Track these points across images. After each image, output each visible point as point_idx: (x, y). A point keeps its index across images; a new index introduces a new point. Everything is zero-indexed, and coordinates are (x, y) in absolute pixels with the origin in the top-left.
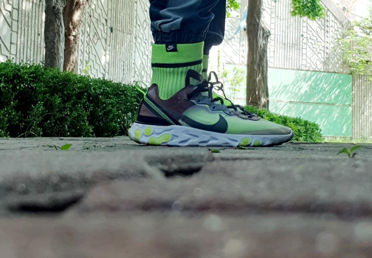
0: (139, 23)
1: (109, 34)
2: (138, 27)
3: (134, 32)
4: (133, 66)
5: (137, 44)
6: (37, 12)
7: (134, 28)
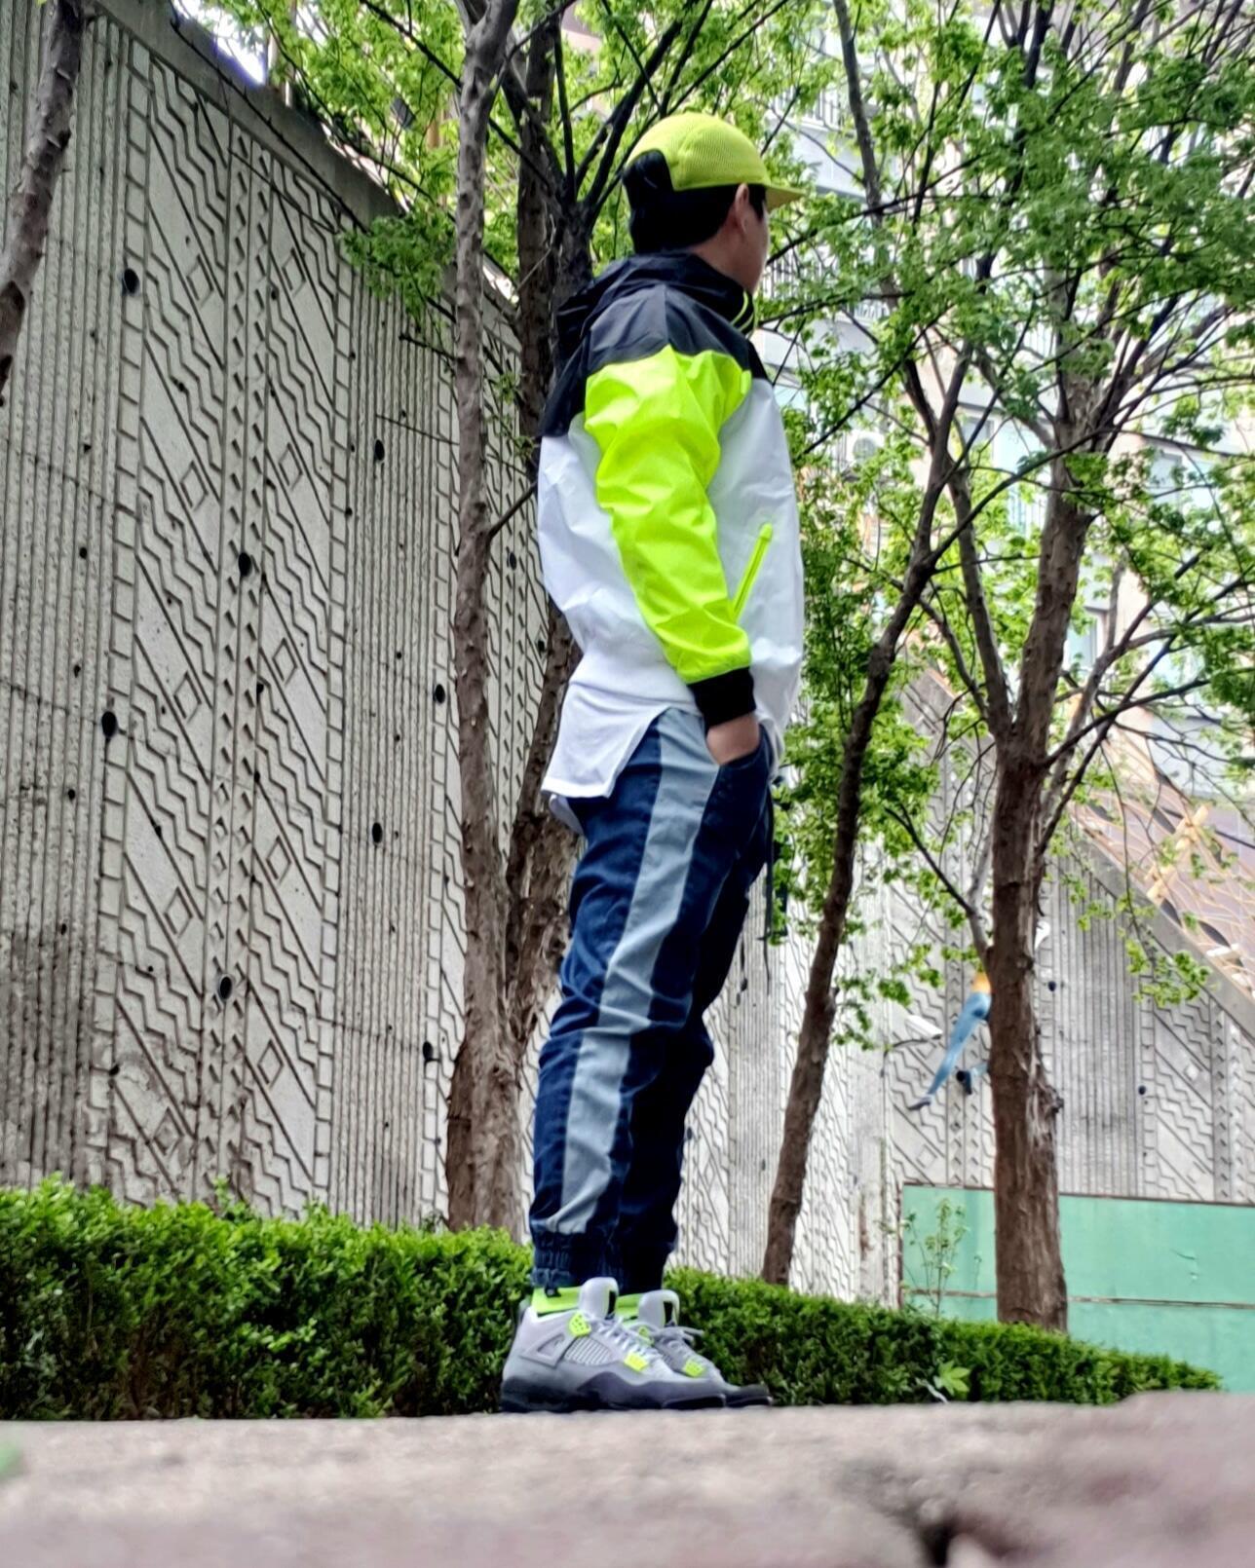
6: (381, 1059)
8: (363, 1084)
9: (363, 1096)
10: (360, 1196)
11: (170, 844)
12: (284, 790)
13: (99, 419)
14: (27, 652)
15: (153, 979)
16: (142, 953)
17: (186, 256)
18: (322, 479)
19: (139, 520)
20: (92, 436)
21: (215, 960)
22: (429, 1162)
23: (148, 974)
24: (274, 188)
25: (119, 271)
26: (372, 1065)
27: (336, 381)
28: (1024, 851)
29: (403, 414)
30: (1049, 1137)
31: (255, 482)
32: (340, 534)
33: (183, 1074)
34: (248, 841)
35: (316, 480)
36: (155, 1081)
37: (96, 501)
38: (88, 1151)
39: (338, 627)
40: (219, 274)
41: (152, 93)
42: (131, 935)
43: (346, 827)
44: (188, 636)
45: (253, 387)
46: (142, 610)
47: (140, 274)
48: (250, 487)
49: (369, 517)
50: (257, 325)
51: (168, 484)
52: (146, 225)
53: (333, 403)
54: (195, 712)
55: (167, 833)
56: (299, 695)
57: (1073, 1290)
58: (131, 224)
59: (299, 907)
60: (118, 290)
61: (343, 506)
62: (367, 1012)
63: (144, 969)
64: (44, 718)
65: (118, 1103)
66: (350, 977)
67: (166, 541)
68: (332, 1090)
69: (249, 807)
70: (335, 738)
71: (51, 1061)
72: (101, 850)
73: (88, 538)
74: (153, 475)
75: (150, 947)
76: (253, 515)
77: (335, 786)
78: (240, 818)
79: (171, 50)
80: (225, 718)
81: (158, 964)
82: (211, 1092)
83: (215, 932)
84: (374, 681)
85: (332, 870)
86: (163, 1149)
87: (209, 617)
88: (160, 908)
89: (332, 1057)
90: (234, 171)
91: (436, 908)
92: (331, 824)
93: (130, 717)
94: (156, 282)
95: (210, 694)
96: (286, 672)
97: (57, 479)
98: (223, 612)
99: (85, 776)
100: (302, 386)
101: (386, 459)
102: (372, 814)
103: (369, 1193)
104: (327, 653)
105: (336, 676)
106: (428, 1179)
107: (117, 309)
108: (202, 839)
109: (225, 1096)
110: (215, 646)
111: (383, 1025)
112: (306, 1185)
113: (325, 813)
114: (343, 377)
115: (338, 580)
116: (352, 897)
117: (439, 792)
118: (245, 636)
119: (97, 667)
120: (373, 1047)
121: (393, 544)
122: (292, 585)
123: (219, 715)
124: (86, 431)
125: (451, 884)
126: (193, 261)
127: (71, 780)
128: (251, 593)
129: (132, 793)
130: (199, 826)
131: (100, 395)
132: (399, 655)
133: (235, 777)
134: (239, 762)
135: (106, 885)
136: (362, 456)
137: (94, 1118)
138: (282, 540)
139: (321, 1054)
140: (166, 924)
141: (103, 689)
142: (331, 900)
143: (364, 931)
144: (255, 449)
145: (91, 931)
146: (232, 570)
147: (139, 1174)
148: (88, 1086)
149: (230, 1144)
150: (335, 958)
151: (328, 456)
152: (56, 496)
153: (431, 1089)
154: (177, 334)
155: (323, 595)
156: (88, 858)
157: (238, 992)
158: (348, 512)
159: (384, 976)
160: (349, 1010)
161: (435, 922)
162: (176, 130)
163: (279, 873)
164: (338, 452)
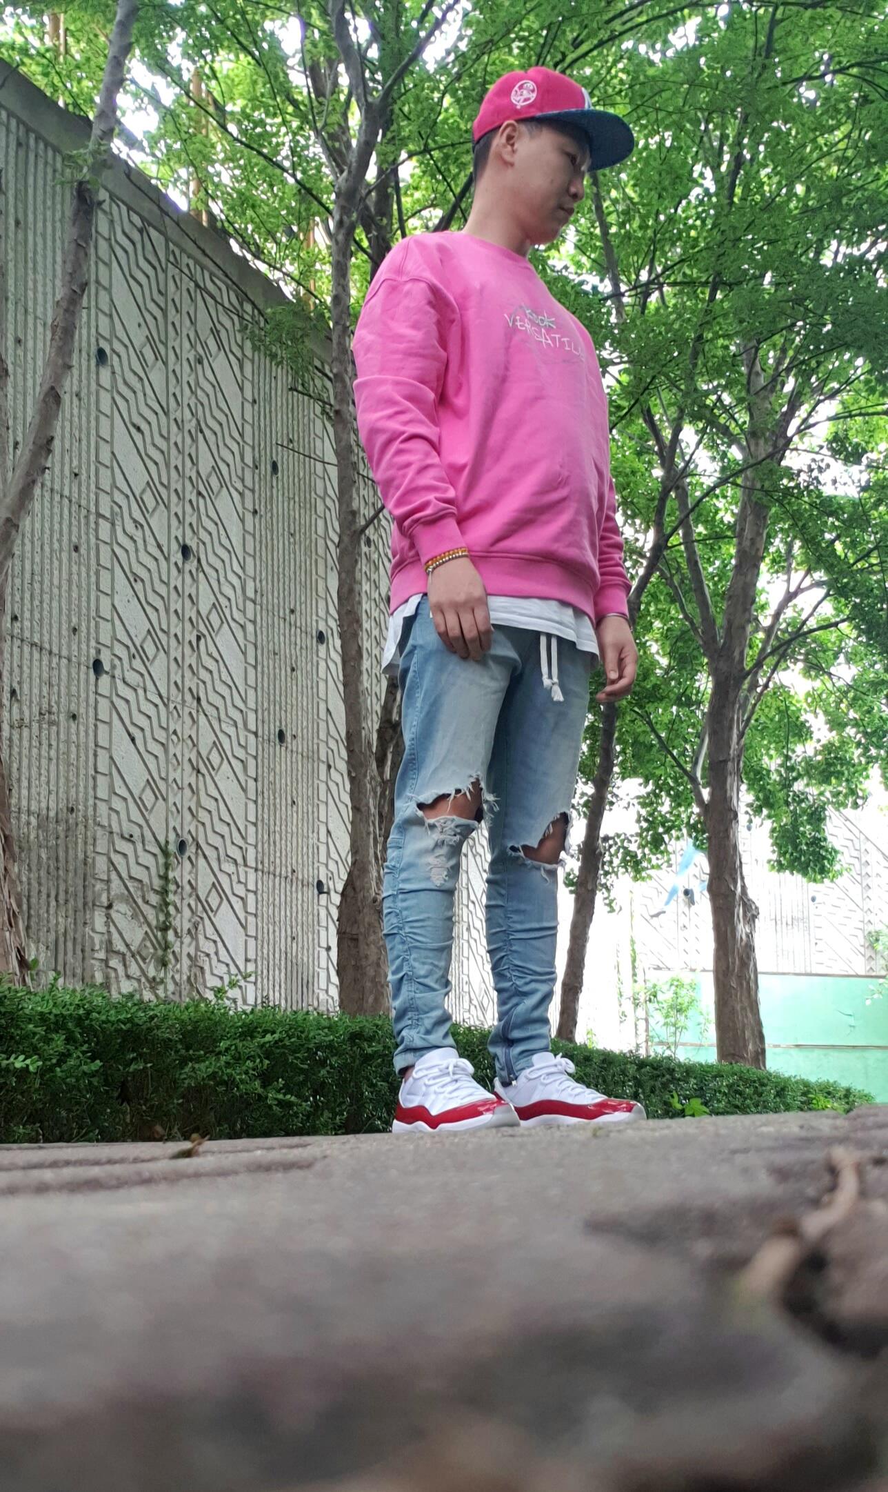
0: (472, 897)
2: (471, 906)
3: (465, 919)
4: (466, 988)
5: (472, 942)
6: (289, 893)
7: (465, 909)
8: (277, 910)
9: (277, 919)
10: (277, 988)
11: (142, 750)
12: (217, 709)
13: (84, 454)
14: (41, 620)
15: (133, 843)
16: (125, 824)
17: (139, 337)
18: (236, 490)
19: (113, 524)
20: (80, 467)
21: (174, 829)
22: (323, 964)
23: (130, 839)
24: (197, 286)
25: (94, 350)
26: (283, 898)
27: (244, 420)
28: (730, 738)
29: (291, 441)
30: (750, 936)
31: (191, 494)
32: (250, 528)
33: (155, 907)
34: (194, 745)
35: (232, 490)
36: (137, 914)
37: (84, 512)
38: (93, 962)
39: (250, 593)
40: (161, 348)
41: (112, 222)
42: (117, 813)
43: (260, 733)
44: (148, 603)
45: (187, 427)
46: (117, 587)
47: (108, 351)
48: (188, 497)
49: (269, 514)
50: (188, 383)
51: (132, 498)
52: (111, 316)
53: (242, 435)
54: (155, 657)
55: (139, 742)
56: (225, 642)
57: (769, 1041)
58: (101, 316)
59: (229, 788)
60: (93, 362)
61: (251, 508)
62: (278, 861)
63: (127, 836)
64: (54, 665)
65: (113, 929)
66: (266, 837)
67: (131, 538)
68: (256, 915)
69: (194, 721)
70: (251, 671)
71: (66, 901)
72: (95, 755)
73: (80, 537)
74: (122, 492)
75: (130, 821)
76: (191, 518)
77: (252, 704)
78: (187, 730)
79: (125, 191)
80: (176, 660)
81: (136, 832)
82: (175, 919)
83: (174, 809)
84: (276, 630)
85: (251, 763)
86: (144, 959)
87: (163, 590)
88: (136, 793)
89: (255, 893)
90: (170, 275)
91: (323, 787)
92: (250, 731)
93: (112, 662)
94: (119, 356)
95: (164, 643)
96: (216, 627)
97: (57, 498)
98: (172, 586)
99: (83, 705)
100: (221, 425)
101: (280, 474)
102: (278, 723)
104: (244, 612)
105: (250, 627)
106: (323, 975)
107: (93, 376)
108: (163, 744)
109: (185, 922)
110: (167, 611)
111: (290, 869)
112: (242, 982)
113: (245, 722)
114: (248, 417)
115: (249, 560)
116: (266, 781)
117: (322, 706)
118: (187, 601)
119: (88, 629)
120: (283, 885)
121: (286, 534)
122: (219, 565)
123: (172, 658)
124: (75, 463)
125: (332, 770)
126: (144, 339)
127: (73, 707)
128: (191, 572)
129: (115, 716)
131: (84, 437)
132: (292, 611)
133: (184, 701)
134: (186, 690)
135: (100, 778)
136: (264, 472)
137: (97, 938)
138: (210, 534)
139: (248, 890)
140: (140, 804)
141: (93, 643)
142: (251, 783)
143: (275, 805)
144: (190, 471)
145: (90, 810)
146: (177, 557)
147: (128, 976)
148: (92, 918)
149: (189, 955)
150: (255, 824)
151: (240, 473)
152: (56, 510)
153: (323, 913)
154: (135, 392)
155: (240, 572)
156: (87, 761)
157: (191, 850)
158: (255, 512)
159: (289, 836)
160: (266, 861)
161: (322, 797)
162: (130, 248)
163: (216, 766)
164: (247, 470)
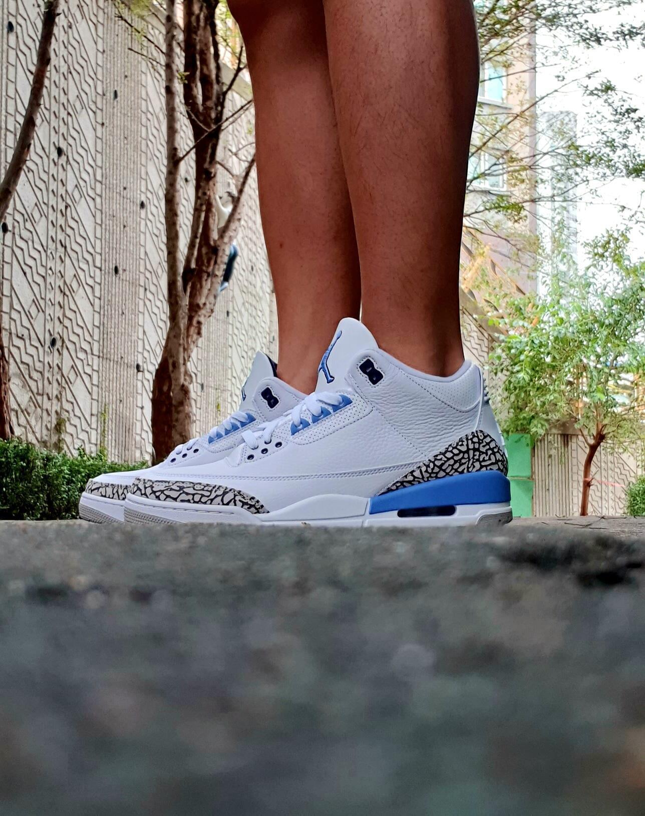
1: (199, 394)
2: (233, 380)
6: (118, 372)
8: (111, 383)
9: (111, 388)
10: (110, 433)
11: (31, 281)
12: (77, 253)
15: (24, 340)
16: (19, 328)
18: (92, 110)
19: (15, 135)
21: (49, 331)
22: (139, 418)
23: (21, 338)
25: (6, 23)
26: (115, 375)
27: (97, 64)
29: (126, 77)
31: (63, 114)
33: (36, 381)
34: (62, 277)
35: (89, 111)
36: (26, 384)
39: (99, 178)
42: (15, 321)
43: (103, 268)
44: (36, 186)
45: (62, 70)
47: (14, 24)
48: (61, 116)
49: (112, 125)
50: (63, 42)
52: (16, 1)
53: (96, 74)
54: (40, 220)
55: (29, 275)
56: (83, 210)
59: (83, 305)
60: (5, 30)
61: (100, 121)
62: (112, 351)
63: (20, 335)
66: (105, 336)
68: (98, 386)
69: (62, 262)
70: (98, 228)
72: (2, 284)
74: (21, 114)
75: (22, 326)
76: (63, 129)
77: (98, 250)
78: (59, 267)
80: (52, 222)
81: (26, 332)
82: (48, 389)
83: (49, 318)
84: (115, 201)
85: (97, 288)
86: (28, 414)
87: (44, 177)
88: (26, 309)
89: (98, 372)
91: (141, 303)
92: (96, 267)
93: (13, 224)
94: (21, 26)
95: (45, 212)
96: (77, 200)
98: (51, 174)
100: (82, 67)
101: (119, 98)
102: (114, 262)
103: (114, 431)
104: (94, 189)
105: (98, 200)
106: (139, 424)
107: (5, 40)
108: (43, 277)
109: (54, 390)
110: (47, 190)
111: (119, 357)
112: (88, 429)
113: (94, 261)
114: (100, 62)
115: (99, 156)
116: (106, 299)
117: (142, 250)
118: (60, 184)
120: (115, 366)
121: (122, 137)
122: (80, 160)
123: (50, 221)
125: (148, 292)
126: (36, 15)
128: (62, 165)
129: (14, 257)
130: (42, 271)
132: (125, 188)
133: (56, 249)
134: (58, 241)
135: (4, 299)
136: (109, 98)
138: (75, 139)
139: (93, 370)
140: (29, 316)
142: (97, 301)
143: (111, 315)
144: (63, 99)
146: (54, 155)
147: (19, 425)
149: (56, 412)
150: (99, 327)
151: (94, 99)
153: (140, 384)
154: (30, 49)
155: (92, 163)
157: (59, 344)
158: (103, 124)
159: (120, 335)
160: (105, 351)
161: (141, 310)
163: (75, 290)
164: (98, 96)
